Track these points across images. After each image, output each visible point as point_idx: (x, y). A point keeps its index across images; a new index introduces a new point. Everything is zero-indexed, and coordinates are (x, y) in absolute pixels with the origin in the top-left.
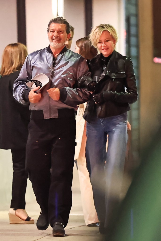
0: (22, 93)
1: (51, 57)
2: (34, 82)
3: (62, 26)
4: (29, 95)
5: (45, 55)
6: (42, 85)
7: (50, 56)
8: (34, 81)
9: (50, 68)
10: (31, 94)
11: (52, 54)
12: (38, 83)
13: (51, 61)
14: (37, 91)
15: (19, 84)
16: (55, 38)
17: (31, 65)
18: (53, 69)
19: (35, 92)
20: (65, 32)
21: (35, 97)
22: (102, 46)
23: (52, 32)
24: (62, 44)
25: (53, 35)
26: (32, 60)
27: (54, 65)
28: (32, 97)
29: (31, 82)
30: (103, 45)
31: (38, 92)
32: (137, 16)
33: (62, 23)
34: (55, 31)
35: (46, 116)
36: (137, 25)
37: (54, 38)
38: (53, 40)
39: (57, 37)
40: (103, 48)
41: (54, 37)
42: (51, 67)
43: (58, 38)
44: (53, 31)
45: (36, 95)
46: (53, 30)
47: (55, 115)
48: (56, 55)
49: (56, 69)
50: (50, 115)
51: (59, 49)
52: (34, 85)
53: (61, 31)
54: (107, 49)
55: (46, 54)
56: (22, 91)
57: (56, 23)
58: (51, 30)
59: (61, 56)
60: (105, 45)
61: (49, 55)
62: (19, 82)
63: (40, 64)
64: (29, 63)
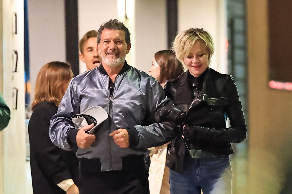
0: (66, 134)
1: (106, 81)
2: (85, 118)
3: (120, 34)
4: (78, 137)
5: (97, 77)
6: (96, 122)
7: (104, 80)
8: (85, 116)
9: (106, 97)
10: (82, 135)
11: (107, 76)
12: (90, 120)
13: (107, 86)
14: (89, 131)
15: (59, 120)
16: (111, 51)
17: (77, 94)
18: (111, 97)
19: (87, 132)
20: (125, 42)
21: (87, 139)
22: (193, 62)
23: (106, 43)
24: (122, 60)
25: (108, 47)
26: (79, 86)
27: (111, 91)
28: (82, 139)
29: (79, 117)
30: (194, 60)
31: (91, 132)
32: (244, 18)
33: (119, 29)
34: (110, 42)
35: (104, 167)
36: (245, 32)
37: (109, 51)
38: (108, 54)
39: (114, 50)
40: (193, 65)
41: (109, 49)
42: (108, 94)
43: (116, 51)
44: (108, 42)
45: (89, 136)
46: (107, 39)
47: (118, 166)
48: (113, 77)
49: (115, 97)
50: (111, 165)
51: (117, 67)
52: (84, 122)
53: (119, 41)
54: (199, 66)
55: (99, 77)
56: (65, 130)
57: (112, 29)
58: (104, 39)
59: (121, 77)
60: (198, 60)
61: (103, 77)
62: (59, 117)
63: (91, 91)
64: (75, 90)
